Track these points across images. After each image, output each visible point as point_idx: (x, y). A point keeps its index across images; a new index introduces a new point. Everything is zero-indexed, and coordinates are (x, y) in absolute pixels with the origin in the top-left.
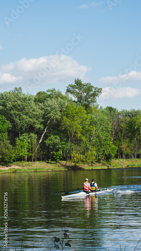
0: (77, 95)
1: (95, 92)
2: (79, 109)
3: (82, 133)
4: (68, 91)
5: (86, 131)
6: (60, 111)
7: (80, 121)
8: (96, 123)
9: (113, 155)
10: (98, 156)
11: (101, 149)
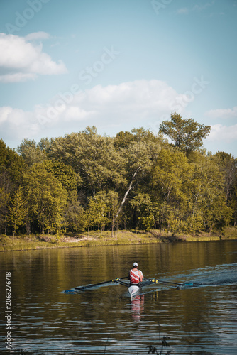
0: (174, 135)
1: (200, 131)
2: (177, 156)
3: (182, 190)
4: (162, 130)
5: (188, 187)
6: (151, 159)
7: (178, 172)
8: (202, 175)
9: (227, 220)
10: (206, 223)
11: (210, 213)
